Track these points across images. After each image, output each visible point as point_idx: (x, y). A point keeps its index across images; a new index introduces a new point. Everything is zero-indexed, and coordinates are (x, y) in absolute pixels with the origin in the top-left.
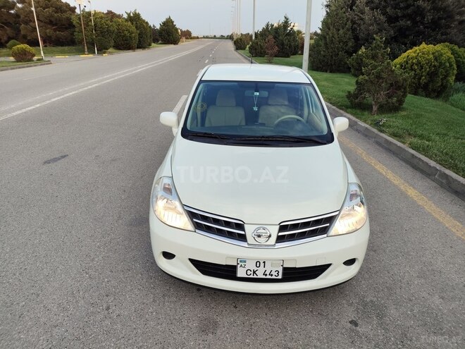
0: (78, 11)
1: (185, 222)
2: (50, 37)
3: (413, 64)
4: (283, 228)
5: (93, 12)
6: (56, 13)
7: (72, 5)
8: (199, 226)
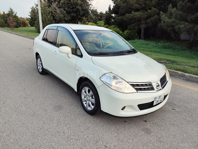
1: (133, 90)
8: (137, 89)
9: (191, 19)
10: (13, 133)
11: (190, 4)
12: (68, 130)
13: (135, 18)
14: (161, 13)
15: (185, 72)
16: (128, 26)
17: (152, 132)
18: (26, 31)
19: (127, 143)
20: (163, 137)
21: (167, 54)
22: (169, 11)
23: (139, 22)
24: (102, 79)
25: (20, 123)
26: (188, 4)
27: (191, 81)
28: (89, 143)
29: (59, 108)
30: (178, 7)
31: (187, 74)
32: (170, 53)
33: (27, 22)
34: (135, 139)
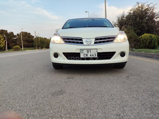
0: (35, 37)
2: (26, 45)
3: (143, 39)
4: (96, 39)
5: (39, 37)
6: (28, 38)
7: (33, 36)
8: (66, 42)
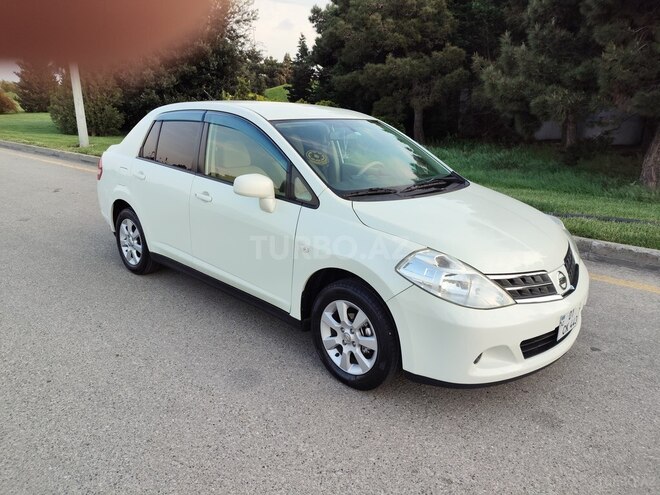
8: (513, 294)
9: (572, 77)
10: (127, 476)
11: (563, 33)
12: (307, 445)
13: (396, 78)
14: (477, 59)
15: (589, 237)
16: (376, 103)
17: (562, 422)
18: (15, 128)
19: (505, 462)
20: (598, 433)
21: (512, 187)
22: (503, 55)
23: (406, 90)
24: (401, 271)
25: (138, 441)
26: (558, 31)
27: (612, 264)
28: (391, 476)
29: (248, 378)
30: (531, 43)
31: (596, 243)
32: (519, 181)
33: (11, 96)
34: (523, 448)
